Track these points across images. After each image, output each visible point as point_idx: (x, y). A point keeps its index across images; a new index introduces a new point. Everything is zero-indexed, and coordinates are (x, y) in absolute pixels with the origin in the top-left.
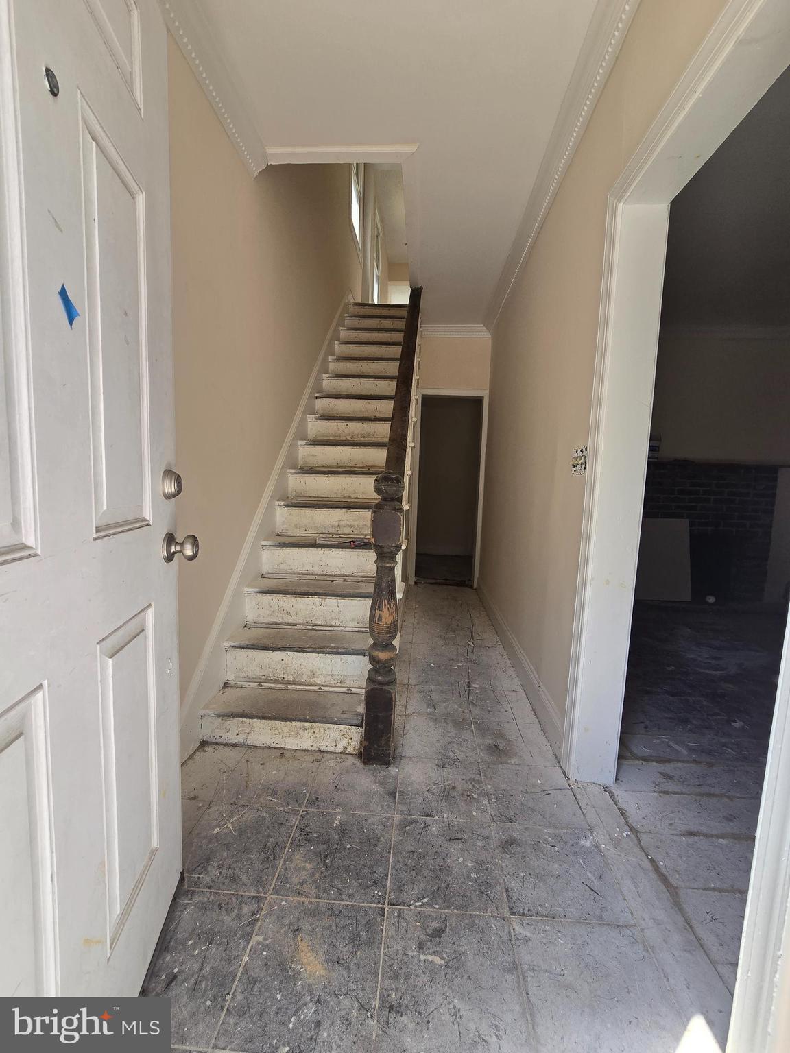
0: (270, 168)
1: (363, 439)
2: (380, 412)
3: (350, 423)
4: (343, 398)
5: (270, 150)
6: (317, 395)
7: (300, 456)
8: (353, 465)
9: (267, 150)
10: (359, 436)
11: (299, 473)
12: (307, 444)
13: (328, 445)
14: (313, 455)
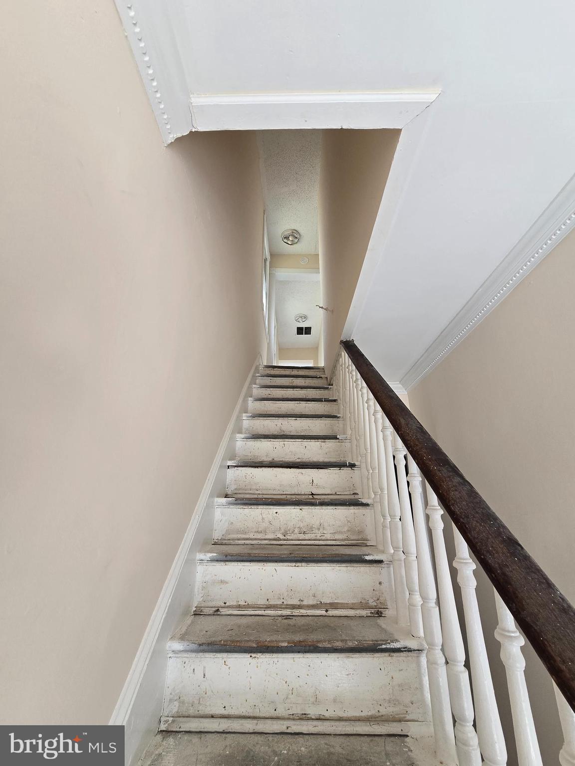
0: (195, 136)
1: (302, 536)
2: (318, 486)
3: (281, 510)
4: (265, 467)
5: (198, 100)
6: (230, 463)
7: (197, 587)
8: (296, 602)
9: (193, 100)
10: (296, 531)
11: (192, 651)
12: (213, 560)
13: (250, 561)
14: (222, 582)
